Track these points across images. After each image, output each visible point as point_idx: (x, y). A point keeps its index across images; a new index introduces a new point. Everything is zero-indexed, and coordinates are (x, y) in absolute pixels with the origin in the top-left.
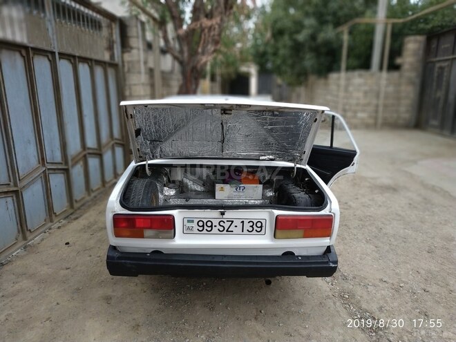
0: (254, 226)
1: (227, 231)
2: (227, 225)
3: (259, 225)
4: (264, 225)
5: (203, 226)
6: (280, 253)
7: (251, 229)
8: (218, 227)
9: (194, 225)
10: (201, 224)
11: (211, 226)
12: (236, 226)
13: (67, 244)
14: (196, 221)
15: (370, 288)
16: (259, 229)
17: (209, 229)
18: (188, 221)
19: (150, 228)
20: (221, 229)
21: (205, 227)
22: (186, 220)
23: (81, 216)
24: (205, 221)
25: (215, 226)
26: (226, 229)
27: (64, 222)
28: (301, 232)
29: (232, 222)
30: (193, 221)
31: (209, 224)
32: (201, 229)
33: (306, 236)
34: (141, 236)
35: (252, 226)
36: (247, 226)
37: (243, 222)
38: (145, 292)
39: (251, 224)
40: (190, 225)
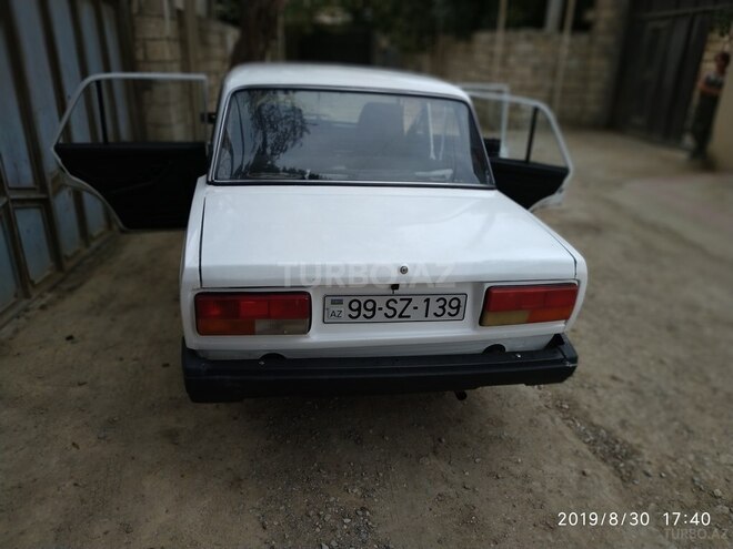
0: (447, 307)
1: (400, 316)
2: (399, 306)
3: (455, 304)
4: (462, 304)
5: (359, 309)
6: (480, 348)
7: (440, 312)
8: (386, 310)
9: (344, 308)
10: (355, 305)
11: (374, 309)
12: (416, 308)
13: (70, 338)
14: (346, 301)
15: (601, 392)
16: (453, 312)
17: (369, 314)
18: (333, 302)
19: (268, 316)
20: (391, 313)
21: (363, 311)
22: (328, 300)
23: (81, 284)
24: (363, 300)
25: (380, 309)
26: (398, 314)
27: (49, 296)
28: (524, 315)
29: (410, 300)
30: (340, 302)
31: (370, 305)
32: (355, 314)
33: (532, 320)
34: (251, 332)
35: (443, 307)
36: (435, 307)
37: (428, 300)
38: (235, 418)
39: (442, 303)
40: (336, 308)
